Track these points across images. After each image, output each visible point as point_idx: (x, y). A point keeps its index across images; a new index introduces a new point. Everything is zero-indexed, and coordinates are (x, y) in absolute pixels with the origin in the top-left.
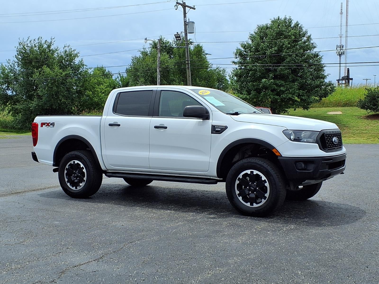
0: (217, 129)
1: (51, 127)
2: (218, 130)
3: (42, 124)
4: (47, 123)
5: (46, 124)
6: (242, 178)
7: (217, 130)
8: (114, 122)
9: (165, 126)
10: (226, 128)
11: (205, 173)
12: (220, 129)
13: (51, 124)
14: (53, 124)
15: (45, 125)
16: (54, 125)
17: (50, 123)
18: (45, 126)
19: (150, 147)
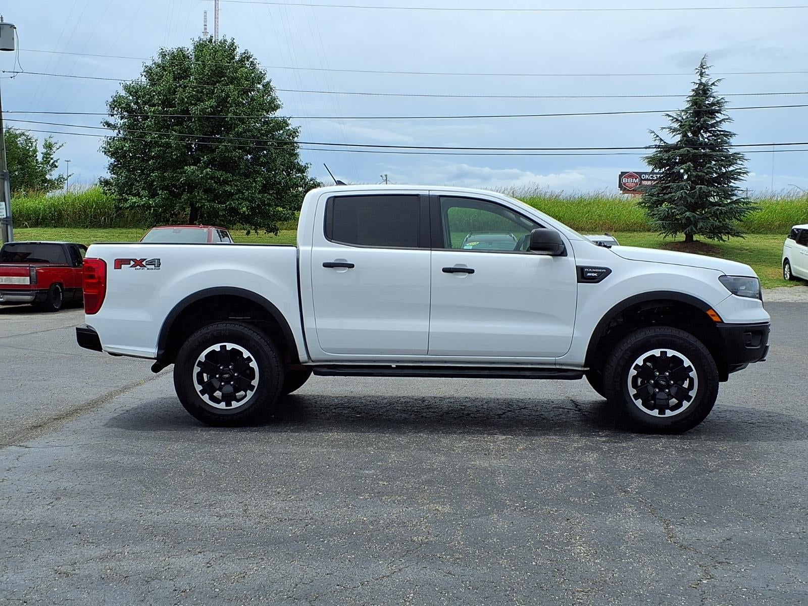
0: (589, 274)
1: (148, 269)
2: (591, 276)
3: (119, 263)
4: (136, 259)
5: (132, 263)
6: (643, 365)
7: (589, 276)
8: (337, 260)
9: (469, 267)
10: (608, 272)
11: (557, 358)
12: (596, 275)
13: (151, 263)
14: (156, 263)
15: (130, 264)
16: (160, 264)
17: (145, 259)
18: (130, 266)
19: (430, 310)
